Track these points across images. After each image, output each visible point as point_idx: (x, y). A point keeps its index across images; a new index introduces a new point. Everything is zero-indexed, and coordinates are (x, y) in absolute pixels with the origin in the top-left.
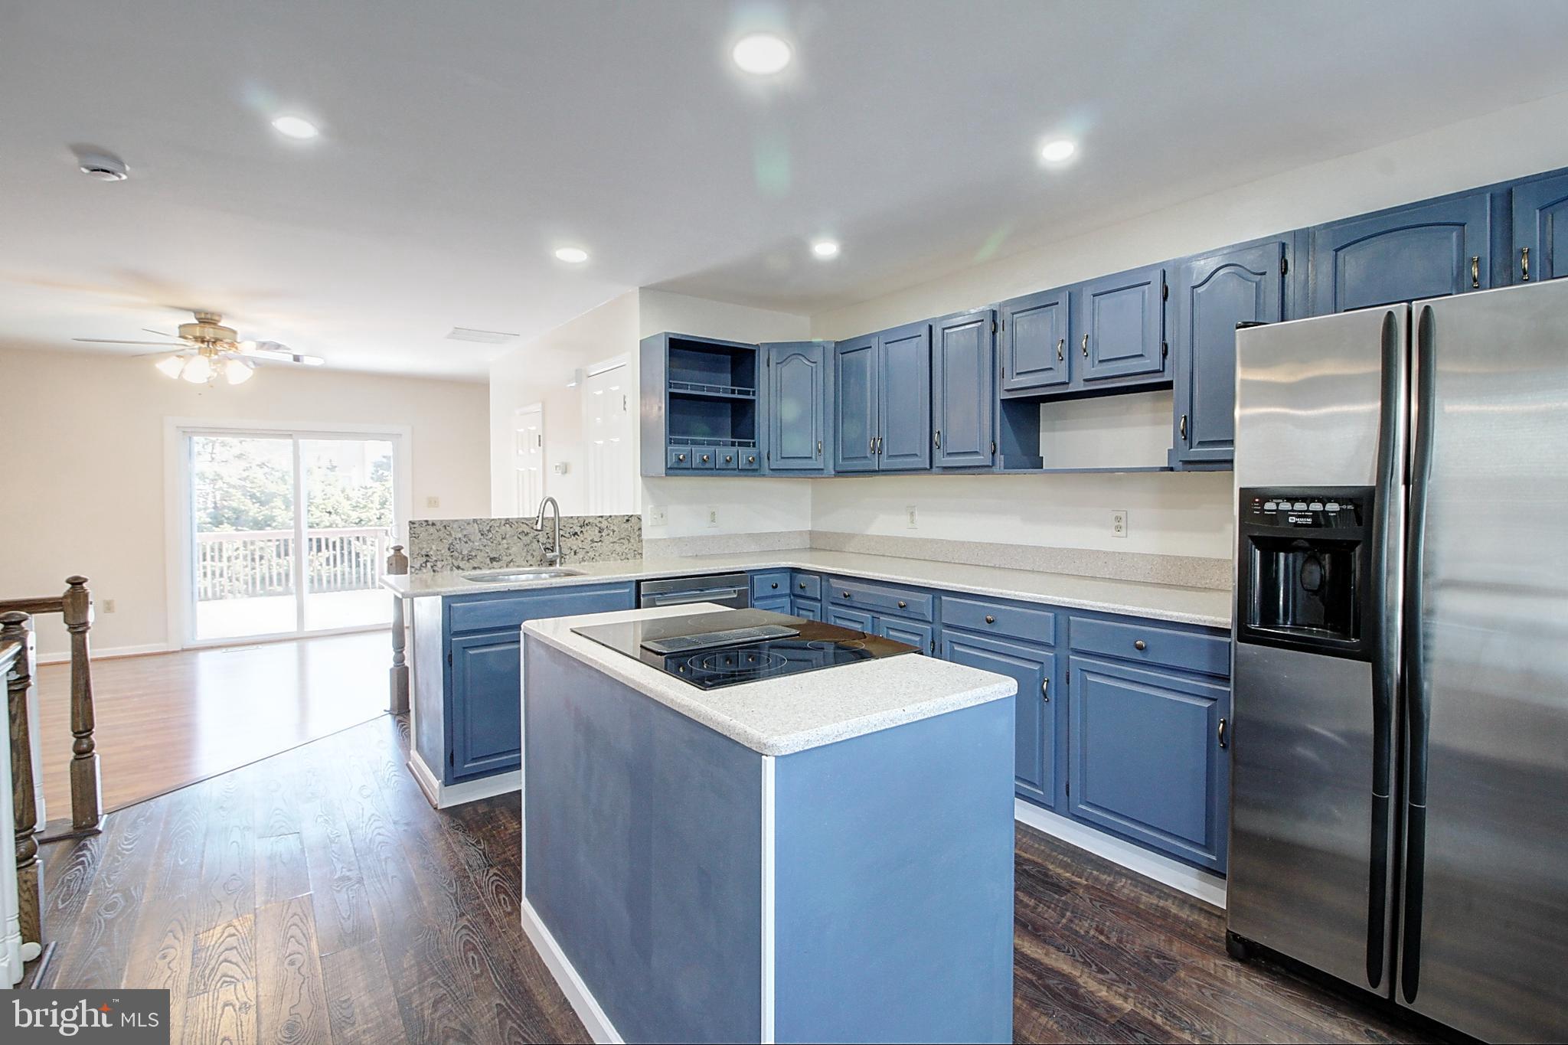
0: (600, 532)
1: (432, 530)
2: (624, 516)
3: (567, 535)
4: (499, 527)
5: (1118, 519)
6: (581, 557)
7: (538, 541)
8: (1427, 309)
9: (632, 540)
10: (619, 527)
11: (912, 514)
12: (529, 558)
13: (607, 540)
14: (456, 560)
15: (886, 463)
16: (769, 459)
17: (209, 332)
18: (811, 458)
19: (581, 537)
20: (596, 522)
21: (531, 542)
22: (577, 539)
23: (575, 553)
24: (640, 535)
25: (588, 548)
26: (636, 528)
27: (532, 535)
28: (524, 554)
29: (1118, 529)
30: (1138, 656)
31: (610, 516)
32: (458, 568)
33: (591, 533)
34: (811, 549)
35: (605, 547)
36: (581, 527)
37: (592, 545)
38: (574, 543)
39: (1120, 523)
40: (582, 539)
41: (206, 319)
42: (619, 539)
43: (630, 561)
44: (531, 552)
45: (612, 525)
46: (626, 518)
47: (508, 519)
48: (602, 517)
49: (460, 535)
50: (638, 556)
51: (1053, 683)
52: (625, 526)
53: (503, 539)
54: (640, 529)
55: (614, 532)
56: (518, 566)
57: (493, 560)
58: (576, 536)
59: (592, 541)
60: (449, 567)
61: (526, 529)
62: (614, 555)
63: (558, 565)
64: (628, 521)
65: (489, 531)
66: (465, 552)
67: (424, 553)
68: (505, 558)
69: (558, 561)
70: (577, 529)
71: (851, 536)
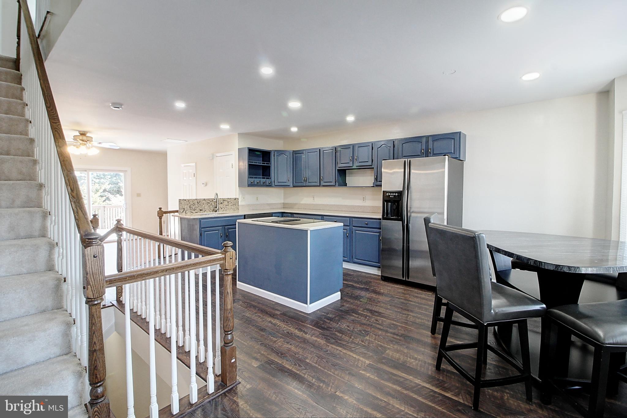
0: (228, 203)
1: (185, 202)
2: (234, 198)
3: (220, 203)
4: (202, 201)
7: (212, 205)
8: (410, 160)
9: (236, 205)
10: (233, 201)
11: (314, 197)
12: (210, 210)
13: (230, 205)
14: (191, 210)
15: (308, 184)
16: (274, 182)
17: (84, 138)
18: (286, 182)
19: (223, 204)
20: (227, 200)
21: (210, 205)
23: (222, 209)
24: (238, 204)
25: (225, 207)
26: (237, 202)
27: (210, 203)
30: (366, 226)
31: (231, 198)
32: (192, 212)
33: (226, 203)
34: (284, 208)
35: (229, 207)
36: (223, 201)
38: (221, 206)
39: (364, 199)
41: (83, 134)
42: (233, 205)
43: (236, 211)
44: (210, 208)
47: (204, 199)
48: (228, 198)
49: (192, 203)
50: (237, 209)
51: (349, 234)
52: (235, 201)
53: (203, 204)
54: (238, 202)
55: (231, 202)
56: (207, 212)
57: (201, 210)
59: (226, 205)
60: (190, 212)
61: (209, 202)
62: (231, 209)
63: (218, 212)
65: (200, 202)
66: (194, 208)
67: (183, 208)
68: (203, 210)
69: (218, 211)
70: (222, 202)
71: (295, 204)
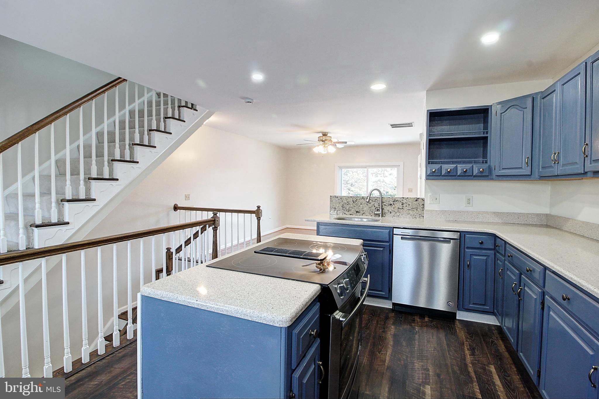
0: (402, 205)
1: (337, 199)
2: (414, 198)
3: (387, 205)
4: (360, 200)
6: (393, 214)
7: (375, 206)
9: (418, 209)
10: (412, 203)
12: (371, 213)
13: (406, 209)
14: (344, 210)
16: (495, 169)
17: (324, 138)
18: (522, 168)
19: (393, 206)
20: (400, 200)
21: (372, 206)
22: (391, 207)
23: (390, 213)
24: (423, 208)
25: (396, 211)
26: (421, 204)
27: (372, 204)
28: (369, 211)
31: (408, 198)
32: (345, 214)
33: (398, 205)
34: (547, 226)
35: (404, 212)
36: (393, 202)
37: (398, 210)
38: (390, 208)
40: (394, 207)
41: (325, 135)
42: (412, 209)
43: (417, 219)
44: (372, 210)
45: (408, 202)
46: (416, 199)
47: (363, 197)
48: (403, 198)
49: (346, 202)
50: (422, 217)
52: (416, 203)
53: (361, 204)
54: (423, 205)
55: (409, 205)
56: (366, 216)
57: (357, 212)
58: (391, 206)
59: (399, 208)
60: (342, 213)
62: (409, 215)
63: (381, 217)
64: (416, 200)
65: (356, 201)
66: (347, 208)
67: (334, 207)
68: (361, 212)
70: (392, 203)
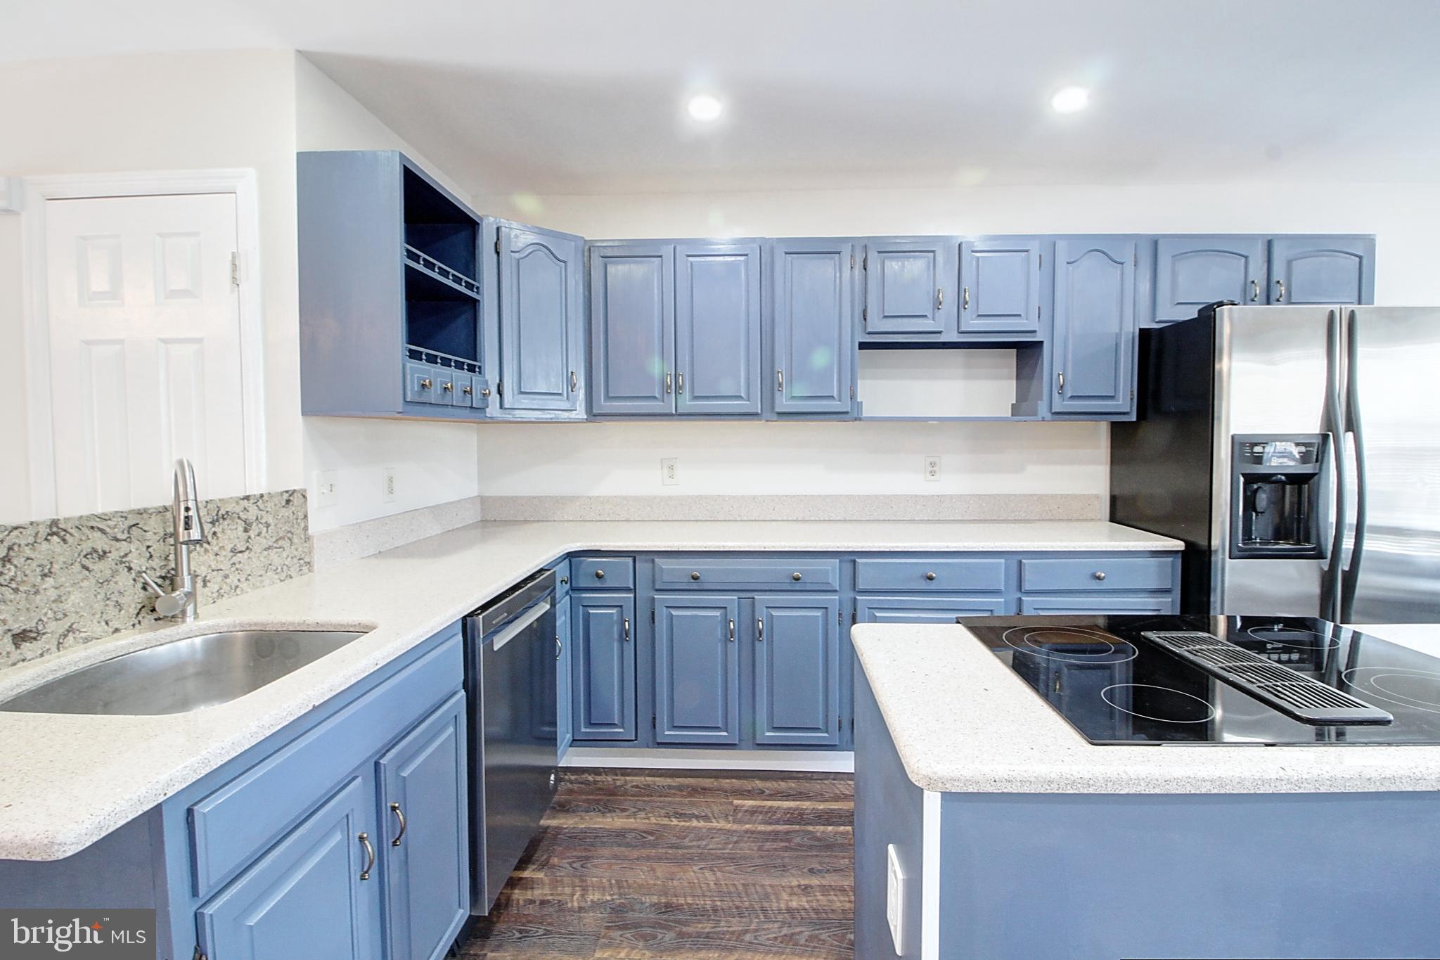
0: (246, 530)
2: (282, 494)
3: (195, 543)
4: (32, 545)
5: (933, 464)
6: (217, 587)
7: (130, 569)
8: (1352, 313)
9: (295, 540)
10: (275, 515)
11: (671, 468)
12: (112, 612)
13: (258, 544)
15: (686, 403)
16: (500, 392)
18: (560, 394)
20: (238, 509)
21: (115, 573)
22: (206, 551)
24: (306, 529)
25: (225, 566)
26: (301, 515)
27: (114, 555)
28: (98, 607)
29: (933, 473)
30: (1094, 585)
31: (262, 496)
33: (231, 534)
34: (484, 523)
35: (253, 562)
36: (213, 523)
37: (235, 559)
39: (934, 468)
40: (216, 549)
42: (277, 540)
44: (114, 598)
45: (264, 513)
46: (286, 496)
47: (54, 523)
48: (247, 498)
50: (305, 569)
52: (286, 512)
53: (44, 577)
54: (306, 516)
55: (268, 526)
57: (19, 638)
58: (205, 545)
59: (234, 551)
61: (100, 542)
62: (268, 574)
63: (190, 619)
64: (288, 502)
68: (50, 628)
70: (210, 530)
71: (562, 501)
